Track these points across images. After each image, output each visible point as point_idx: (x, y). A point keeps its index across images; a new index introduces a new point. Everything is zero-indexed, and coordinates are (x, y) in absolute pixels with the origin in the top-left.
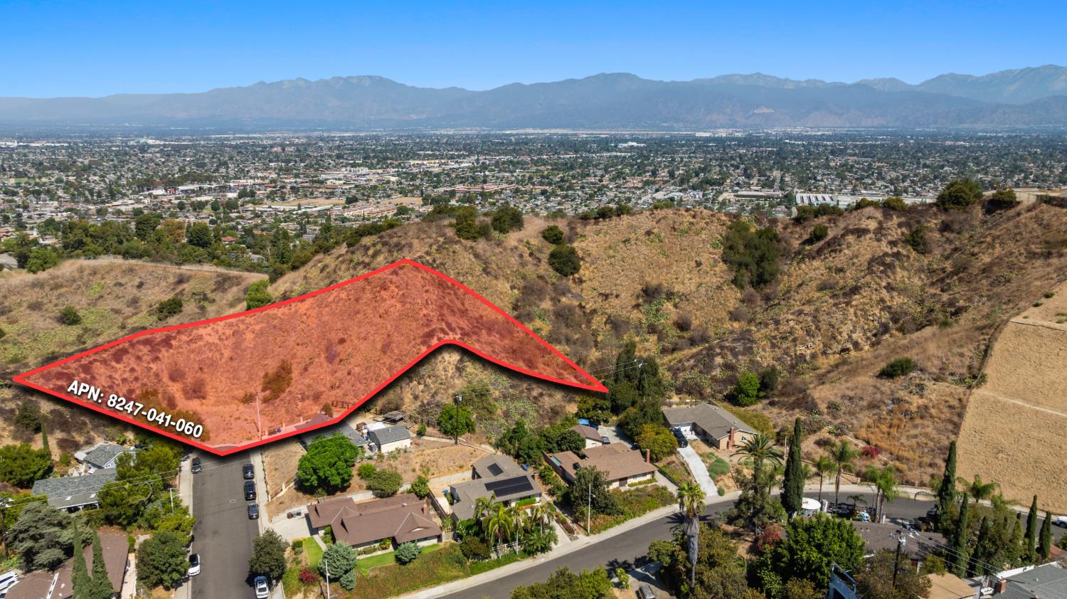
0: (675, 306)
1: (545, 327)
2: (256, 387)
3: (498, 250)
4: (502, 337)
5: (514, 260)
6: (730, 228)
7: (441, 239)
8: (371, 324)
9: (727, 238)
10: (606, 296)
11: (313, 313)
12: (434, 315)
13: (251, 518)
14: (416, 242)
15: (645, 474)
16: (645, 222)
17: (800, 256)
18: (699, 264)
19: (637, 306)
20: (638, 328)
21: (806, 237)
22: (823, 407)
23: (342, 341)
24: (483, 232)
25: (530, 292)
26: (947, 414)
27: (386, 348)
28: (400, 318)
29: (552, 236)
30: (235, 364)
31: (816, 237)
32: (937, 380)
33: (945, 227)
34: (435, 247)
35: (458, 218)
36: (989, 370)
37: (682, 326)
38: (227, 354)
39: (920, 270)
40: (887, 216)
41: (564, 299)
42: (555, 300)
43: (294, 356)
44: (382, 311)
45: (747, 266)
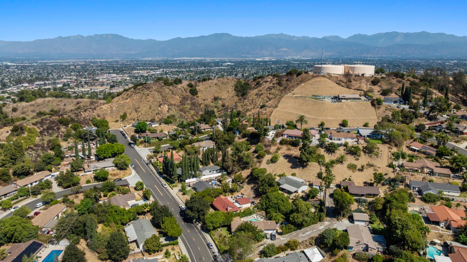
0: (222, 101)
1: (189, 107)
2: (118, 118)
3: (176, 89)
4: (178, 107)
5: (180, 91)
6: (237, 82)
7: (160, 86)
8: (146, 104)
9: (236, 85)
10: (204, 100)
11: (131, 102)
12: (161, 101)
13: (126, 138)
14: (153, 87)
15: (209, 129)
16: (215, 81)
17: (254, 88)
18: (228, 91)
19: (212, 102)
20: (212, 107)
21: (256, 84)
22: (248, 116)
23: (138, 108)
24: (171, 84)
25: (185, 99)
26: (269, 113)
27: (150, 108)
28: (153, 101)
29: (190, 85)
30: (112, 114)
31: (257, 84)
32: (269, 107)
33: (287, 80)
34: (159, 87)
35: (164, 81)
36: (279, 105)
37: (223, 106)
38: (109, 112)
39: (279, 90)
40: (274, 78)
41: (193, 101)
42: (191, 101)
43: (127, 111)
44: (148, 100)
45: (240, 91)
